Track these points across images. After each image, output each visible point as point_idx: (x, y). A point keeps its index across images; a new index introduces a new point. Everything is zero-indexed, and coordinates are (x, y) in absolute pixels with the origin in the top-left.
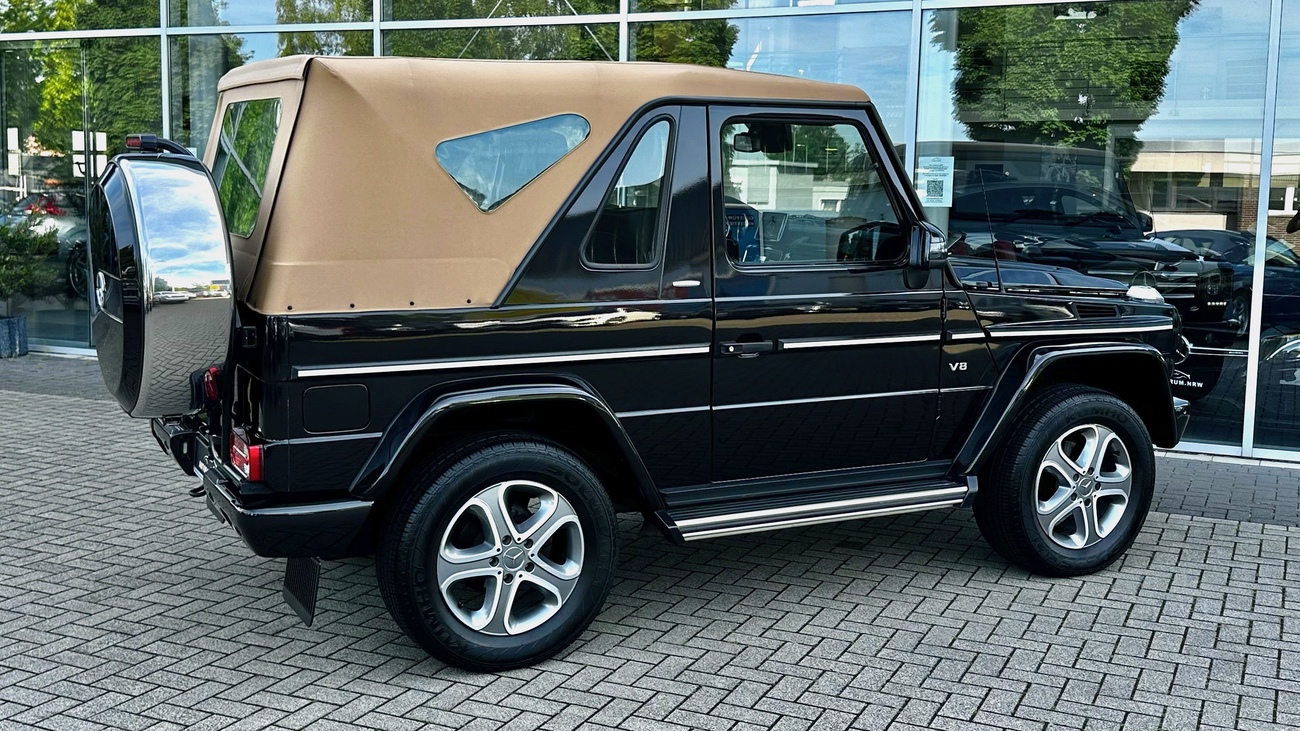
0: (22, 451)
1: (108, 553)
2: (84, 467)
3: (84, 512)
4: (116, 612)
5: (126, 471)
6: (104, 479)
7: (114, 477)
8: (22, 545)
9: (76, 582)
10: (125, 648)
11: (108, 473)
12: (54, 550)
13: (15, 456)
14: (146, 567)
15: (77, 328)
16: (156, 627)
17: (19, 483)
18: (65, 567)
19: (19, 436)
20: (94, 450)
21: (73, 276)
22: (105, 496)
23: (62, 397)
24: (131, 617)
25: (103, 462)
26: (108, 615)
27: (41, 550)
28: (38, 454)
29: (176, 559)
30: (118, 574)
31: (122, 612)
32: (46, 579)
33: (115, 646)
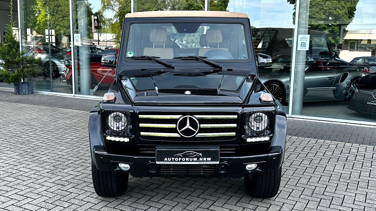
0: (31, 124)
1: (57, 157)
2: (49, 129)
3: (50, 143)
4: (59, 177)
5: (62, 130)
6: (55, 133)
7: (58, 132)
8: (31, 154)
9: (47, 167)
10: (62, 190)
11: (56, 131)
12: (41, 156)
13: (29, 125)
14: (68, 162)
15: (47, 85)
16: (72, 183)
17: (31, 134)
18: (44, 162)
19: (31, 119)
20: (52, 123)
21: (46, 70)
22: (56, 138)
23: (43, 106)
24: (64, 179)
25: (55, 127)
26: (57, 178)
27: (37, 156)
28: (36, 124)
29: (77, 159)
30: (60, 164)
31: (61, 177)
32: (38, 166)
33: (59, 189)
